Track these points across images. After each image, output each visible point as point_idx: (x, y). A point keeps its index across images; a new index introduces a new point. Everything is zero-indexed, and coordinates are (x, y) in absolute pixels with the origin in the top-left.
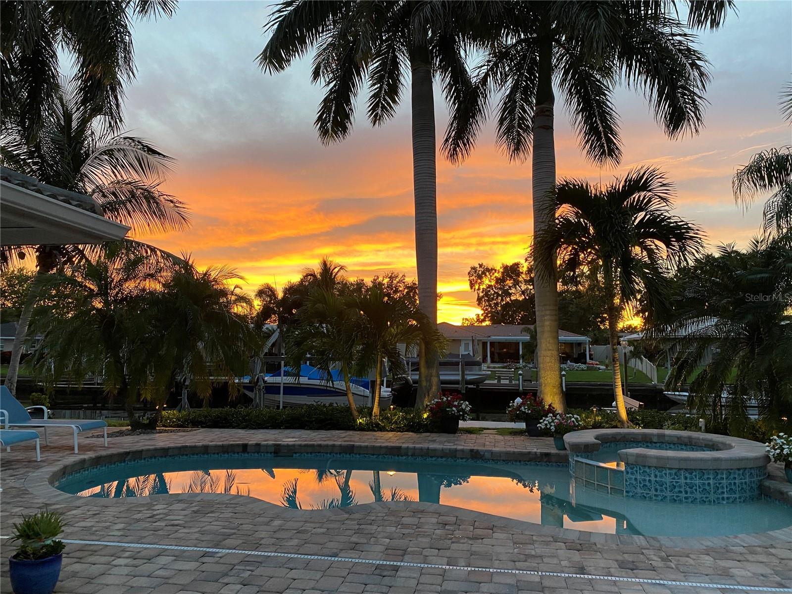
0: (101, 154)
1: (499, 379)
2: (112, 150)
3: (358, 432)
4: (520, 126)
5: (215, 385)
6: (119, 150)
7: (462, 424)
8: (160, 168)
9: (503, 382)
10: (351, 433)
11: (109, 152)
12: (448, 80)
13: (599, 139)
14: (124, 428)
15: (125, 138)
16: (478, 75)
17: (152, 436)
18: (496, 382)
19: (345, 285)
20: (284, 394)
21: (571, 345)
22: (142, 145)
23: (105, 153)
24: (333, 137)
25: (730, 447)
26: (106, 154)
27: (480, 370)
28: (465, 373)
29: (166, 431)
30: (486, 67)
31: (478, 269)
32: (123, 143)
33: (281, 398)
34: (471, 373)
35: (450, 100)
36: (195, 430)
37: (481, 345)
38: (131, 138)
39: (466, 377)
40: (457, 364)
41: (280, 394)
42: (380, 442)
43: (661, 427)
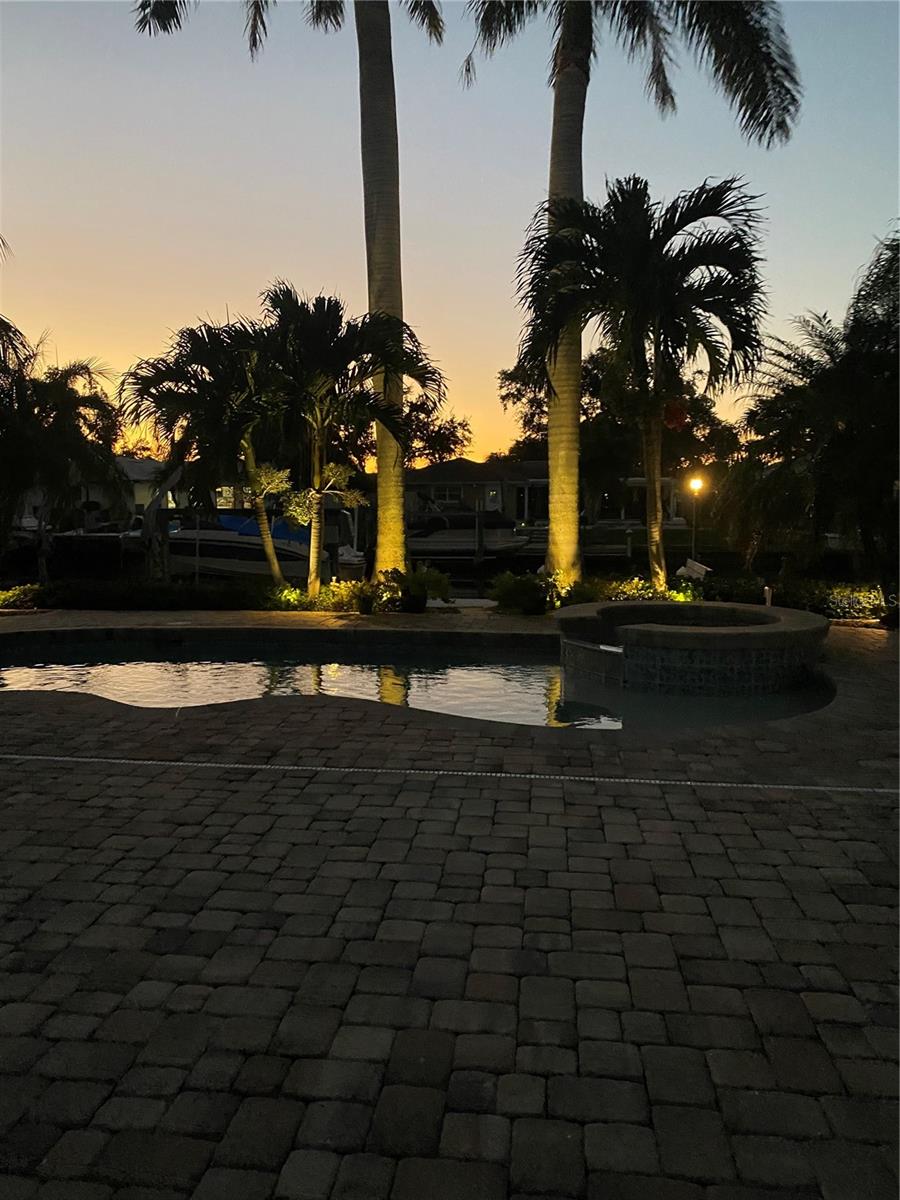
7: (431, 603)
10: (274, 614)
25: (775, 620)
37: (514, 493)
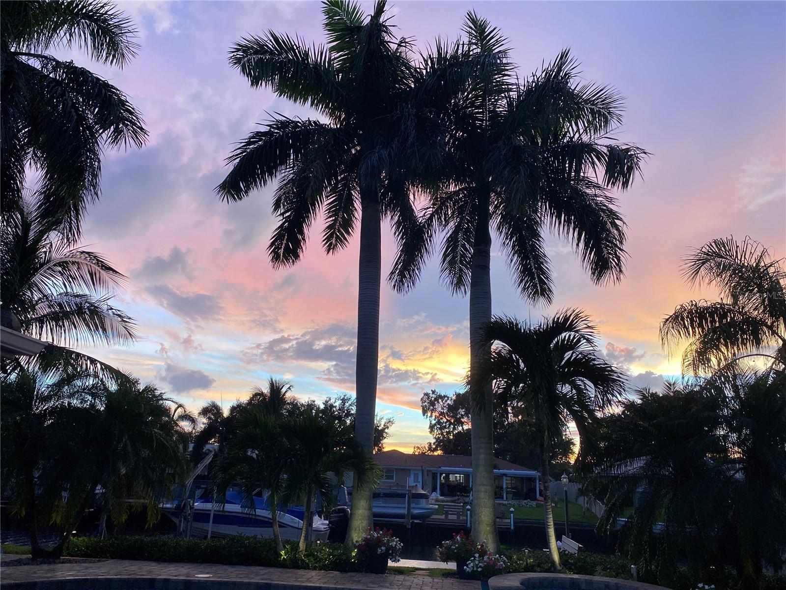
0: (55, 265)
1: (447, 514)
2: (66, 262)
3: (280, 570)
4: (461, 263)
5: (133, 510)
6: (73, 263)
7: (390, 564)
8: (111, 283)
9: (451, 517)
10: (272, 570)
11: (64, 264)
12: (396, 218)
13: (533, 279)
14: (24, 557)
15: (83, 252)
16: (424, 216)
17: (52, 567)
18: (443, 517)
19: (295, 405)
20: (213, 523)
21: (521, 479)
22: (97, 260)
23: (59, 264)
24: (284, 262)
26: (60, 266)
27: (427, 503)
28: (412, 506)
29: (70, 562)
30: (431, 209)
31: (431, 395)
32: (78, 256)
33: (210, 527)
34: (417, 506)
35: (398, 236)
36: (103, 561)
37: (431, 476)
38: (87, 253)
39: (412, 511)
40: (403, 496)
41: (209, 522)
42: (300, 581)
43: (592, 573)
